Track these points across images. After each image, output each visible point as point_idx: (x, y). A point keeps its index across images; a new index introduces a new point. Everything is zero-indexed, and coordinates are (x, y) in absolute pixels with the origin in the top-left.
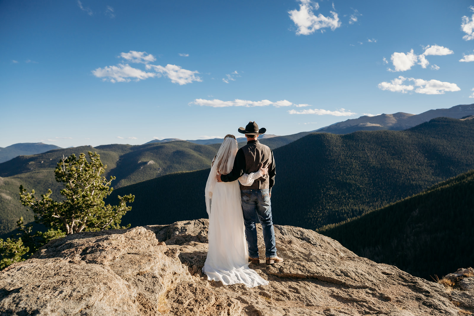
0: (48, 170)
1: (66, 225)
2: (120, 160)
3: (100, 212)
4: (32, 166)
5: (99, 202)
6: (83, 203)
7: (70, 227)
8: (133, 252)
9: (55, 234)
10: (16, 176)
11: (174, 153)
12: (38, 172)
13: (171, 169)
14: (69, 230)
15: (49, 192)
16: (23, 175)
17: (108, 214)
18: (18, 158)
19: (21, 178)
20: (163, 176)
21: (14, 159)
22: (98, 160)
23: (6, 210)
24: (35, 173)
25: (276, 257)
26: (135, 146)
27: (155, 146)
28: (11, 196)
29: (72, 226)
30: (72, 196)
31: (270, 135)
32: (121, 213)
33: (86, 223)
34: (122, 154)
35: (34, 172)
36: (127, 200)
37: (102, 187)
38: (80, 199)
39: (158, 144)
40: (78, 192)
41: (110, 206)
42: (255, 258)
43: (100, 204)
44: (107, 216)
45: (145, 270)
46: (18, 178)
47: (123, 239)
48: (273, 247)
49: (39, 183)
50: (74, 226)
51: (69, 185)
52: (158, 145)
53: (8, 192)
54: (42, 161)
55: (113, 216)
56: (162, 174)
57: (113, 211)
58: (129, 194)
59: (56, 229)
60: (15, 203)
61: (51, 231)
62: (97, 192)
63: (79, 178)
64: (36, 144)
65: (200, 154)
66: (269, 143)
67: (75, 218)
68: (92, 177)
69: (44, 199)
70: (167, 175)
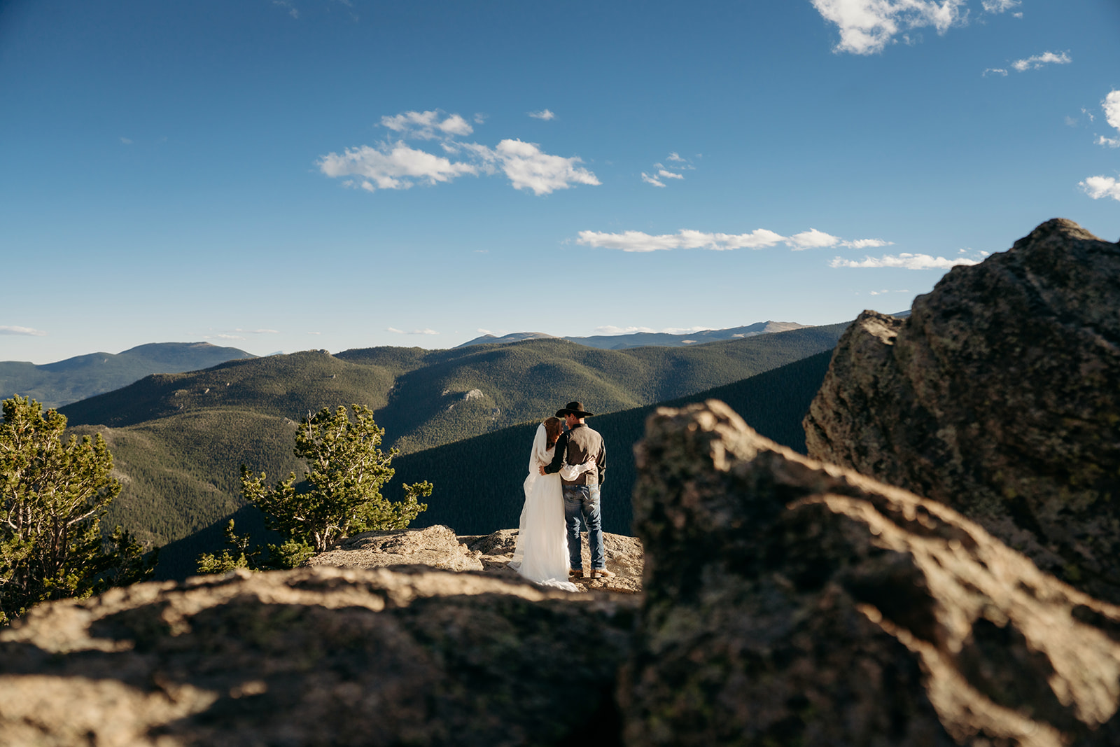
0: (221, 412)
1: (315, 534)
2: (397, 386)
3: (373, 513)
4: (182, 400)
5: (373, 496)
6: (346, 495)
7: (322, 537)
8: (431, 548)
9: (299, 548)
10: (142, 425)
11: (534, 369)
12: (196, 417)
13: (524, 412)
14: (319, 543)
15: (293, 477)
16: (160, 424)
17: (385, 517)
18: (148, 380)
19: (155, 430)
20: (504, 430)
21: (138, 383)
22: (370, 420)
23: (118, 509)
24: (190, 417)
25: (604, 570)
26: (436, 351)
27: (485, 352)
28: (130, 473)
29: (326, 536)
30: (328, 483)
31: (785, 324)
32: (407, 516)
33: (347, 532)
34: (403, 373)
35: (187, 415)
36: (419, 492)
37: (377, 470)
38: (342, 490)
39: (492, 348)
40: (337, 477)
41: (388, 502)
42: (578, 571)
43: (375, 499)
44: (384, 520)
45: (441, 563)
46: (149, 429)
47: (421, 536)
48: (600, 557)
49: (198, 443)
50: (328, 536)
51: (319, 463)
52: (493, 350)
53: (124, 464)
54: (207, 388)
55: (395, 521)
56: (501, 425)
57: (393, 511)
58: (423, 482)
59: (299, 540)
60: (140, 493)
61: (290, 543)
62: (367, 477)
63: (338, 453)
64: (191, 346)
65: (600, 373)
66: (782, 346)
67: (331, 522)
68: (360, 452)
69: (284, 488)
70: (514, 426)
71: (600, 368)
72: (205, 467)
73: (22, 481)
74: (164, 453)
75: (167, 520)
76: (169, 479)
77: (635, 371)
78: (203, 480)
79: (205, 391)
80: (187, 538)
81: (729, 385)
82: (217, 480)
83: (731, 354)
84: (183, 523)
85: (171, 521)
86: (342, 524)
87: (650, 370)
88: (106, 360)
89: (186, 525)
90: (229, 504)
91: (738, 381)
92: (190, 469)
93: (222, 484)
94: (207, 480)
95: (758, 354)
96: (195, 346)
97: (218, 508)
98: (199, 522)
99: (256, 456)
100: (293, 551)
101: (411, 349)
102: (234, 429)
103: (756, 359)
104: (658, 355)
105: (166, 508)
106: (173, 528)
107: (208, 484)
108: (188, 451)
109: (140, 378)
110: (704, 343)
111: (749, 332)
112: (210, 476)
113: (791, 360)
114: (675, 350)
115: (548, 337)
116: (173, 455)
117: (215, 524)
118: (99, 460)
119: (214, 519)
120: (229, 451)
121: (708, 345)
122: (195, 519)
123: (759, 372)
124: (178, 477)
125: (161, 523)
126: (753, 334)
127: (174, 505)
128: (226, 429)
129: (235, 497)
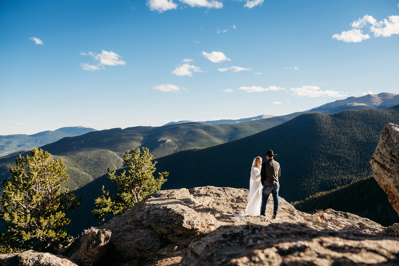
0: (87, 149)
1: (132, 190)
3: (150, 183)
4: (75, 145)
6: (142, 177)
7: (134, 191)
8: (183, 196)
9: (128, 195)
11: (188, 132)
13: (185, 146)
15: (125, 172)
17: (154, 184)
18: (64, 139)
19: (66, 155)
21: (61, 140)
27: (172, 127)
30: (136, 173)
31: (269, 116)
32: (161, 183)
35: (76, 150)
36: (164, 175)
38: (140, 175)
40: (138, 171)
43: (151, 178)
44: (154, 185)
47: (179, 192)
50: (136, 191)
55: (157, 185)
56: (178, 151)
57: (156, 182)
58: (165, 172)
59: (127, 192)
61: (124, 193)
62: (148, 171)
64: (77, 128)
65: (209, 133)
66: (268, 123)
67: (137, 186)
68: (146, 163)
69: (122, 175)
70: (182, 151)
71: (209, 131)
72: (83, 167)
73: (38, 175)
74: (69, 162)
75: (71, 184)
76: (71, 171)
77: (221, 132)
78: (82, 171)
79: (82, 142)
80: (78, 190)
81: (251, 136)
82: (87, 170)
83: (251, 126)
84: (76, 185)
85: (72, 184)
86: (140, 186)
87: (225, 131)
88: (50, 133)
89: (77, 185)
90: (91, 178)
91: (254, 134)
92: (78, 168)
93: (88, 172)
94: (83, 171)
95: (260, 125)
96: (78, 128)
97: (87, 180)
98: (81, 184)
99: (99, 162)
100: (125, 196)
101: (148, 127)
102: (92, 154)
103: (259, 127)
104: (228, 127)
105: (71, 180)
106: (73, 187)
107: (84, 172)
108: (77, 162)
109: (61, 138)
110: (242, 122)
111: (257, 118)
112: (84, 169)
113: (271, 127)
114: (233, 125)
115: (192, 122)
116: (72, 163)
117: (86, 185)
118: (62, 168)
119: (86, 183)
120: (90, 161)
121: (244, 123)
122: (80, 184)
123: (261, 131)
124: (74, 170)
125: (69, 185)
126: (258, 119)
127: (73, 179)
128: (89, 154)
129: (93, 176)
